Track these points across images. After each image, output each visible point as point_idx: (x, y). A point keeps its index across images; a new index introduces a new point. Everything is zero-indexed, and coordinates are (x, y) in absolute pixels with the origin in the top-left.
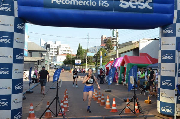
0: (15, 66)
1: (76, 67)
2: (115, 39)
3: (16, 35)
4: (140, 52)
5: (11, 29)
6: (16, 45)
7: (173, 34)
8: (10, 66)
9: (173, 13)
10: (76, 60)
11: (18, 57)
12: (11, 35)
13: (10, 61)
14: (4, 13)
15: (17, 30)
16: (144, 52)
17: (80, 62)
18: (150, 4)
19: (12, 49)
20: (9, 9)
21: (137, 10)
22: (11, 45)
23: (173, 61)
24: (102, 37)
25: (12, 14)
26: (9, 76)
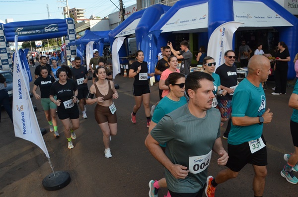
0: (9, 60)
1: (37, 50)
2: (80, 10)
3: (7, 48)
4: (91, 30)
5: (5, 47)
6: (8, 52)
7: (68, 39)
8: (7, 60)
9: (67, 31)
10: (36, 42)
11: (9, 56)
12: (5, 49)
13: (7, 58)
14: (2, 41)
15: (7, 46)
16: (95, 30)
17: (41, 44)
18: (57, 29)
19: (7, 54)
20: (3, 39)
21: (52, 32)
22: (6, 52)
23: (70, 49)
24: (64, 10)
25: (4, 41)
26: (8, 64)
